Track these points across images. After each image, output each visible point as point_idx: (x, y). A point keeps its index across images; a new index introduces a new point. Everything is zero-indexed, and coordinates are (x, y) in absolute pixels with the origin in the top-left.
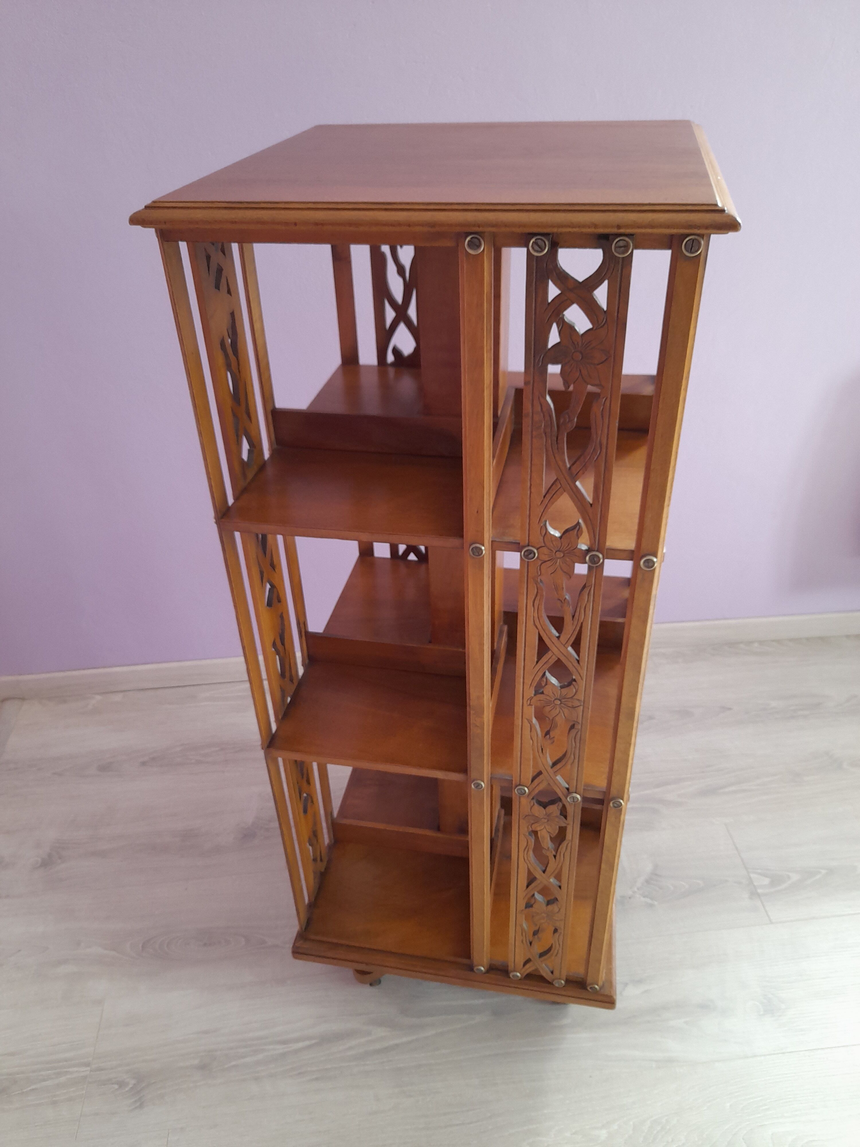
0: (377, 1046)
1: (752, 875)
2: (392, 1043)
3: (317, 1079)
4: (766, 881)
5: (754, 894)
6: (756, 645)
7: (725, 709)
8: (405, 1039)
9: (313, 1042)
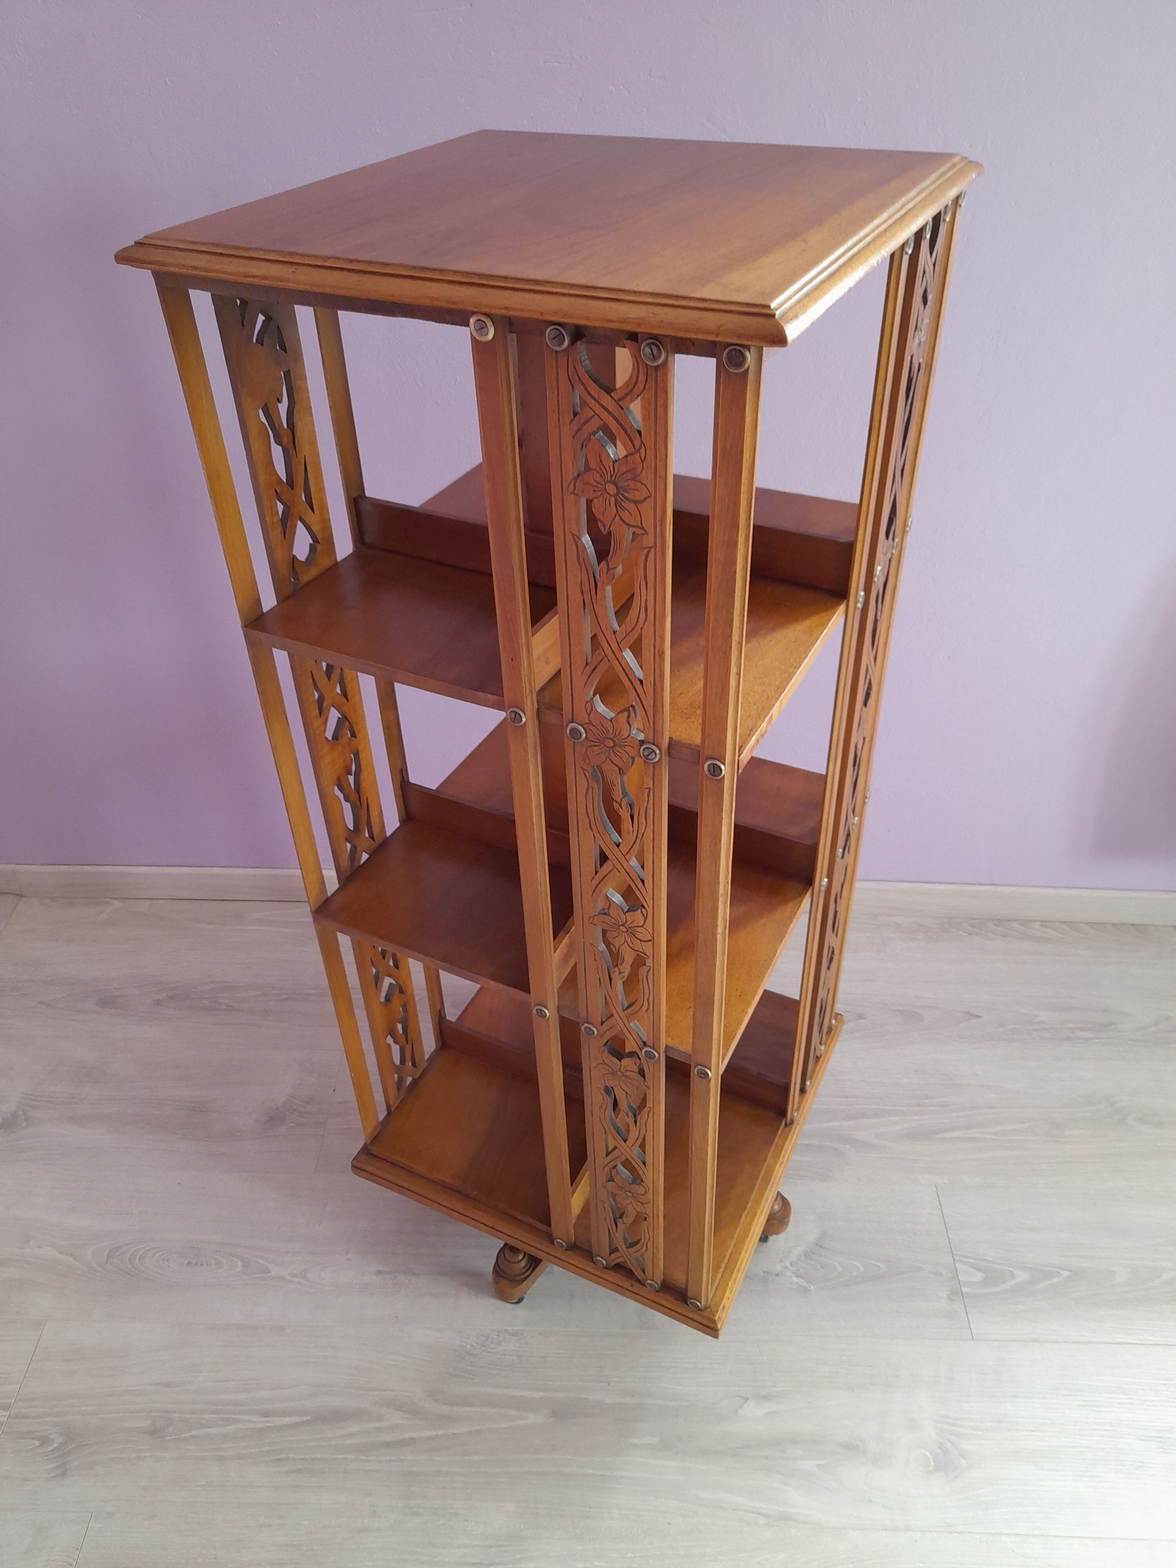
0: (388, 1437)
1: (959, 1266)
2: (407, 1435)
3: (297, 1471)
4: (979, 1276)
5: (956, 1294)
8: (426, 1433)
9: (304, 1418)
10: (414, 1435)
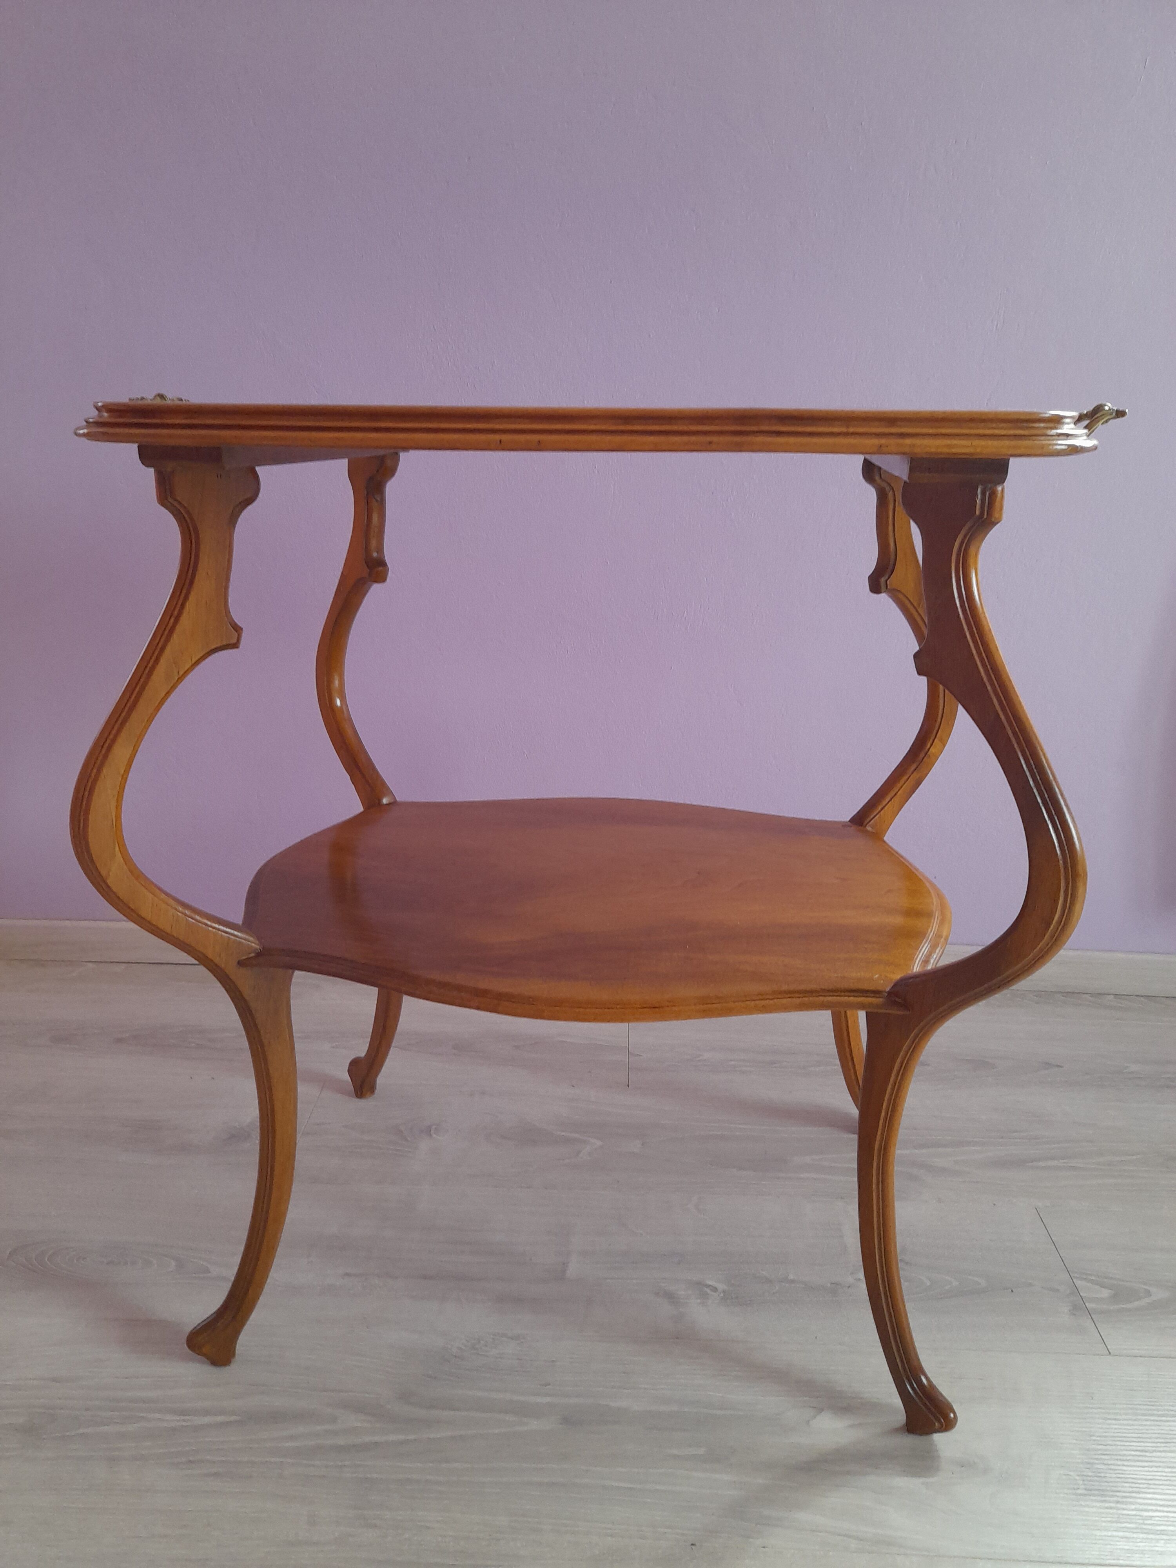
0: (341, 1441)
1: (1078, 1283)
2: (367, 1439)
3: (216, 1475)
4: (1105, 1293)
5: (1079, 1307)
6: (1112, 996)
7: (1047, 1065)
8: (392, 1437)
9: (233, 1418)
10: (376, 1438)
